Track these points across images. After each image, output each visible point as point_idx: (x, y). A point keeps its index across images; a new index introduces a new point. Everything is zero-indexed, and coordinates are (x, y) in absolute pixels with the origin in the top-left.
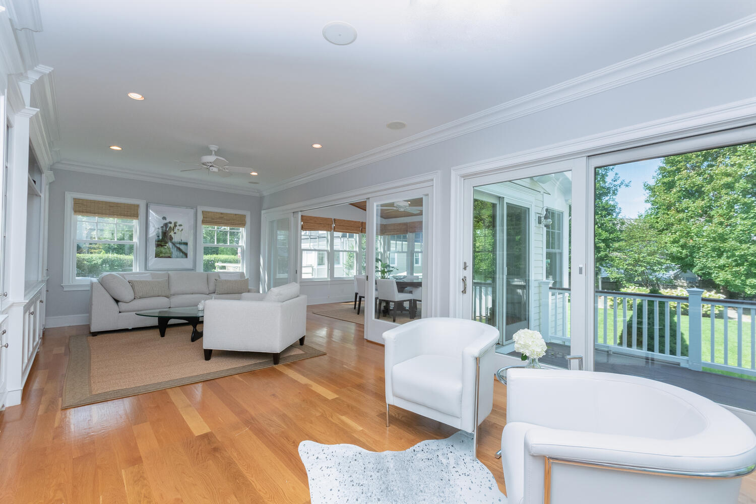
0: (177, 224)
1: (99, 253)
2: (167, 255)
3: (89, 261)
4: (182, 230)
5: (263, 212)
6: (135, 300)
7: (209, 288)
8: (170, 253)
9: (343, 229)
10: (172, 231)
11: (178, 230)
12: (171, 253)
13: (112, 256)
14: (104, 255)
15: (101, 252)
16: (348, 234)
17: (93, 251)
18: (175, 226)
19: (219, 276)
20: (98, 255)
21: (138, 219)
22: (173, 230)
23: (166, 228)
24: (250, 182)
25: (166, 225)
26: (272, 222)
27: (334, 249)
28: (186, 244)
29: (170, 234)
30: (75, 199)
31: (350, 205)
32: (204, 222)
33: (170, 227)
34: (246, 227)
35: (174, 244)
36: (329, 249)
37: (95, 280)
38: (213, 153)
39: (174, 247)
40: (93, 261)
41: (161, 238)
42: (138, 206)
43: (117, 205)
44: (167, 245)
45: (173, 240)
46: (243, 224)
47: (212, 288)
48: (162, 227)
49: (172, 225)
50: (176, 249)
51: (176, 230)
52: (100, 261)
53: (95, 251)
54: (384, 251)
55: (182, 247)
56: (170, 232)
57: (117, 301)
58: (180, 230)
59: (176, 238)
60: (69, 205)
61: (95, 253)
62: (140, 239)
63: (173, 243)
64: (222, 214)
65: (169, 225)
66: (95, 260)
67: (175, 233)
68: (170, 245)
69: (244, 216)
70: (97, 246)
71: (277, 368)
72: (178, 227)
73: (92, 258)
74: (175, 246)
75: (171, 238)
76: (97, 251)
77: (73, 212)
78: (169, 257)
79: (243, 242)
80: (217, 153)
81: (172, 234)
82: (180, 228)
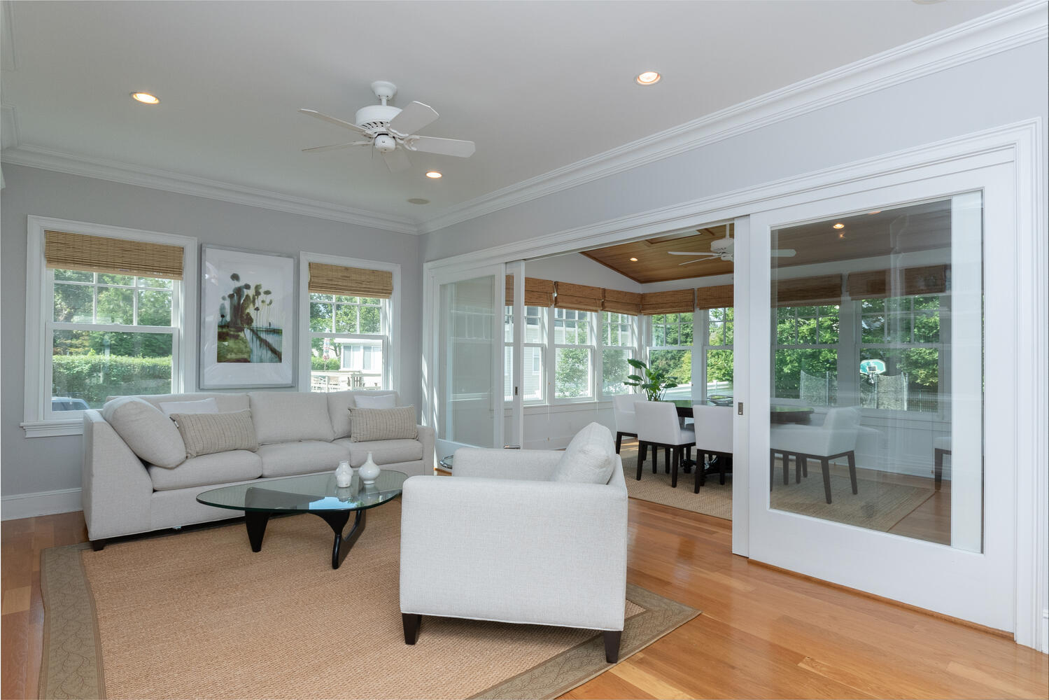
0: (262, 291)
1: (85, 354)
2: (240, 356)
3: (68, 367)
4: (271, 303)
5: (426, 266)
6: (188, 461)
7: (333, 427)
8: (248, 352)
9: (572, 303)
10: (251, 305)
11: (263, 302)
12: (251, 352)
13: (107, 358)
14: (93, 357)
15: (89, 351)
16: (577, 312)
17: (73, 350)
18: (258, 293)
19: (354, 403)
20: (83, 356)
21: (182, 279)
22: (254, 302)
23: (239, 300)
24: (411, 201)
25: (239, 291)
26: (443, 287)
27: (555, 343)
28: (277, 332)
29: (248, 311)
30: (48, 233)
31: (583, 256)
32: (313, 286)
33: (247, 296)
34: (392, 296)
35: (255, 332)
36: (546, 342)
37: (93, 413)
38: (384, 101)
39: (255, 339)
40: (75, 367)
41: (228, 318)
42: (182, 250)
43: (138, 247)
44: (242, 334)
45: (254, 325)
46: (386, 292)
47: (340, 427)
48: (231, 296)
49: (251, 292)
50: (258, 342)
51: (259, 302)
52: (86, 368)
53: (77, 350)
54: (640, 346)
55: (270, 339)
56: (248, 306)
57: (147, 465)
58: (268, 302)
59: (261, 319)
60: (36, 246)
61: (77, 353)
62: (186, 322)
63: (252, 330)
64: (347, 269)
65: (246, 292)
66: (78, 367)
67: (257, 309)
68: (247, 334)
69: (389, 275)
70: (79, 341)
71: (620, 676)
72: (262, 297)
73: (73, 362)
74: (259, 338)
75: (249, 320)
76: (80, 350)
77: (44, 262)
78: (246, 361)
79: (386, 328)
80: (391, 102)
81: (250, 310)
82: (268, 298)
